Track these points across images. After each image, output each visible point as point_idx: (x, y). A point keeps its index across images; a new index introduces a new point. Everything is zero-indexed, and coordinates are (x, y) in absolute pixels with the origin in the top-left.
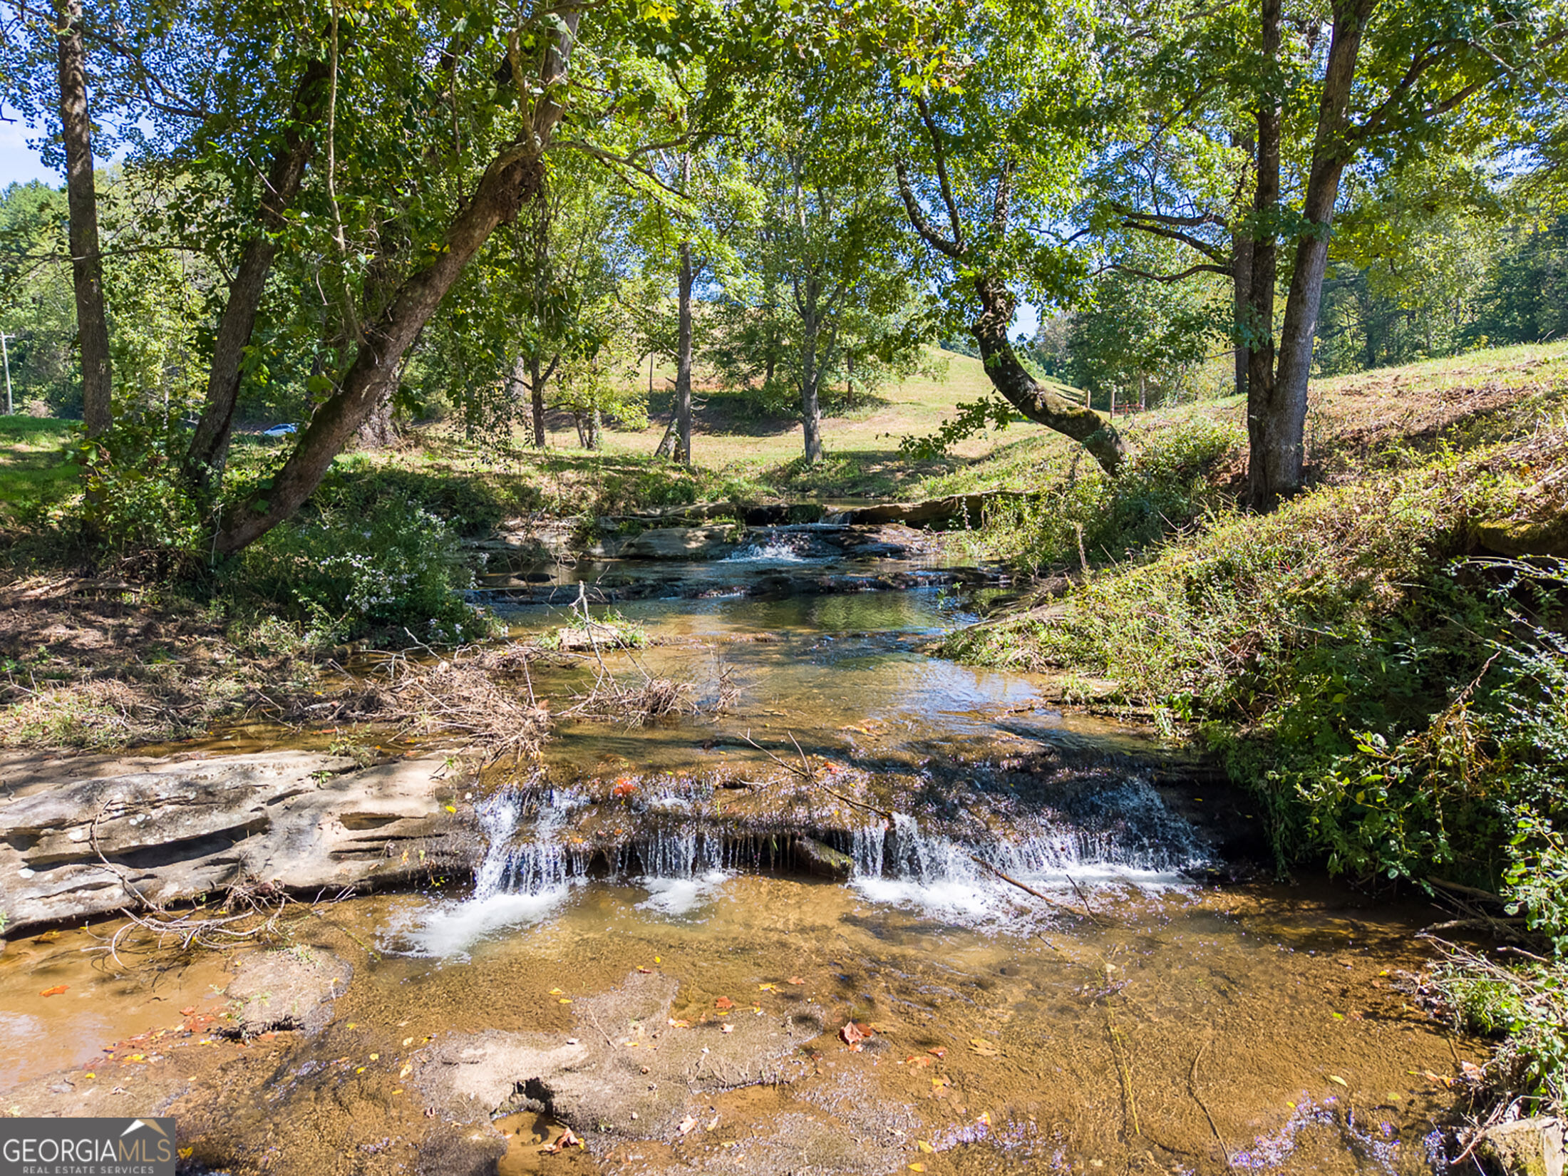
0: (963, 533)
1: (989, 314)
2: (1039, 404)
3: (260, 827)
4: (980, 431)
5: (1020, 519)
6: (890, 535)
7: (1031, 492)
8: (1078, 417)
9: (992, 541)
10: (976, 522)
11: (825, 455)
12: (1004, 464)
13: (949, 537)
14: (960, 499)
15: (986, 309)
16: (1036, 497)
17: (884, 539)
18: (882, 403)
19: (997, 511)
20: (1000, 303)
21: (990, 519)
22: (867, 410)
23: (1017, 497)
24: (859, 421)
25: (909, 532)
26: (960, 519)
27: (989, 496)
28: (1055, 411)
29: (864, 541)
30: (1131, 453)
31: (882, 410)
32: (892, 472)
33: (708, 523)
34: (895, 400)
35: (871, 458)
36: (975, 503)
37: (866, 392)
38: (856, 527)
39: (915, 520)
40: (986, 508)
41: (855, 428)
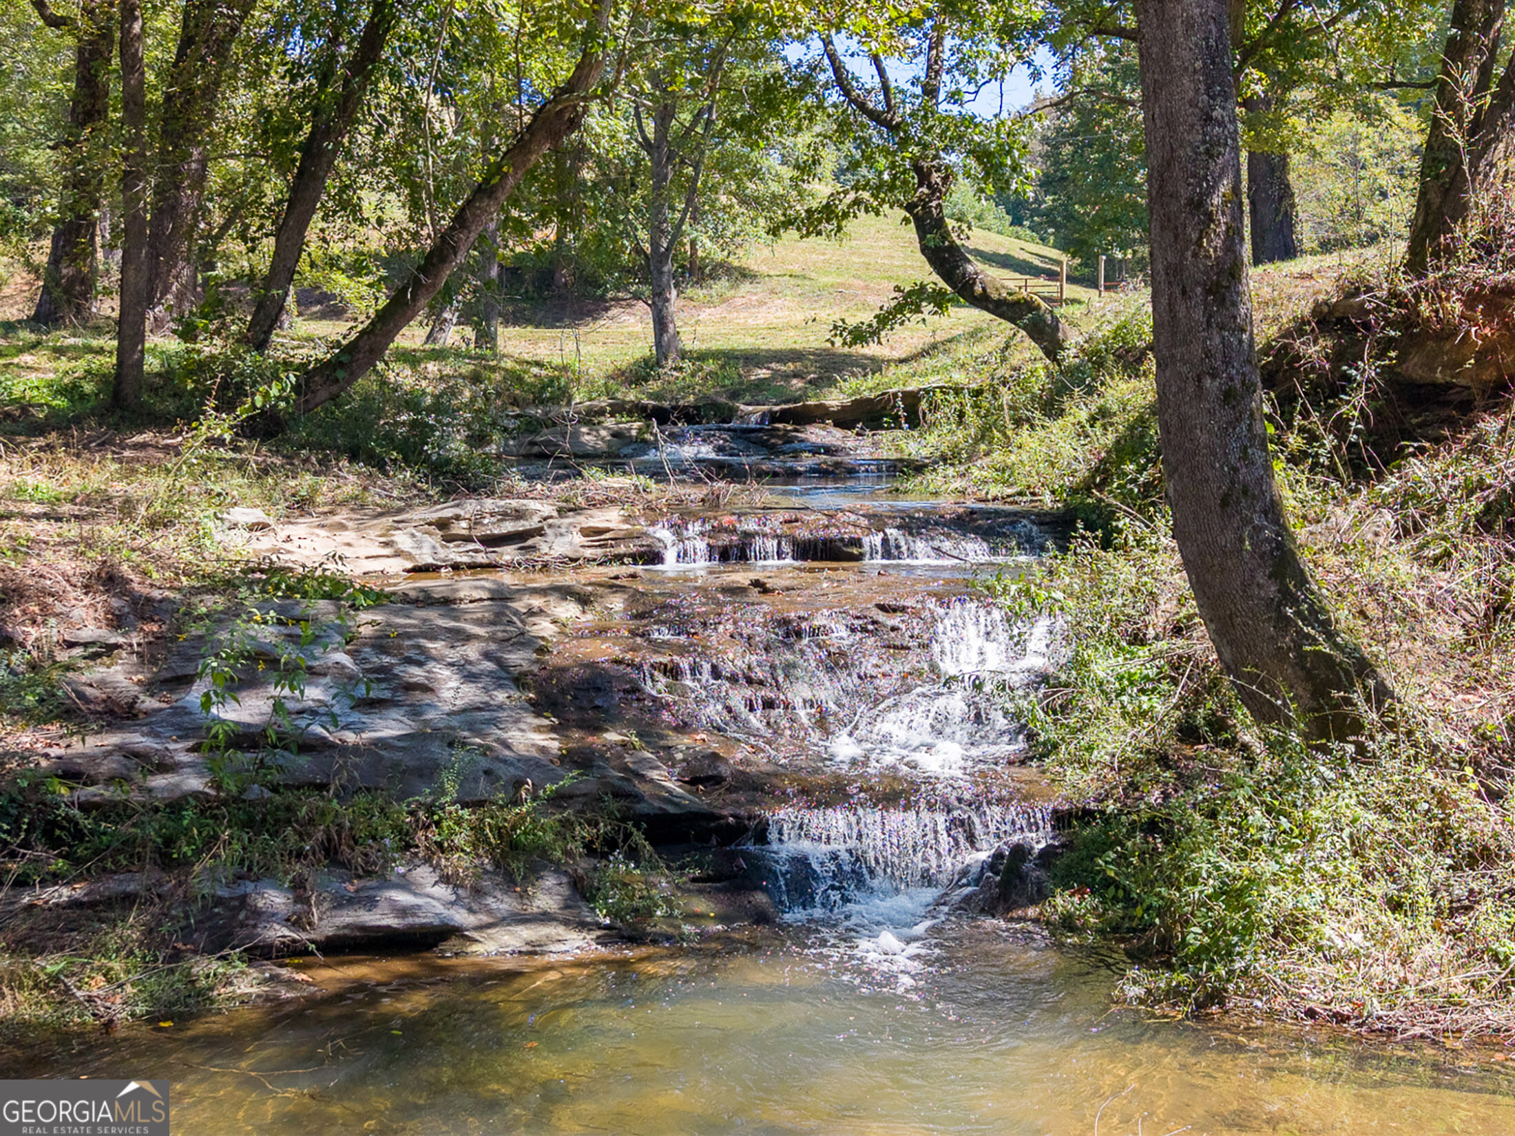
0: (898, 433)
1: (925, 190)
2: (978, 289)
3: (539, 532)
4: (917, 317)
5: (961, 415)
6: (816, 434)
7: (974, 386)
8: (1018, 302)
9: (932, 439)
10: (914, 421)
11: (683, 355)
12: (942, 360)
13: (885, 436)
14: (895, 395)
15: (921, 185)
16: (978, 393)
17: (813, 438)
18: (745, 275)
19: (937, 408)
20: (936, 178)
21: (929, 416)
22: (721, 285)
23: (958, 391)
24: (710, 303)
25: (838, 433)
26: (896, 418)
27: (927, 391)
28: (995, 296)
29: (790, 441)
30: (1073, 341)
31: (746, 287)
32: (787, 377)
33: (610, 422)
34: (764, 269)
35: (752, 358)
36: (912, 399)
37: (720, 256)
38: (780, 426)
39: (845, 419)
40: (924, 405)
41: (705, 314)
